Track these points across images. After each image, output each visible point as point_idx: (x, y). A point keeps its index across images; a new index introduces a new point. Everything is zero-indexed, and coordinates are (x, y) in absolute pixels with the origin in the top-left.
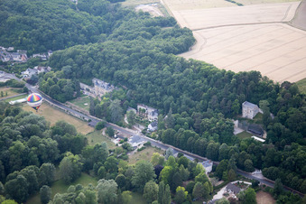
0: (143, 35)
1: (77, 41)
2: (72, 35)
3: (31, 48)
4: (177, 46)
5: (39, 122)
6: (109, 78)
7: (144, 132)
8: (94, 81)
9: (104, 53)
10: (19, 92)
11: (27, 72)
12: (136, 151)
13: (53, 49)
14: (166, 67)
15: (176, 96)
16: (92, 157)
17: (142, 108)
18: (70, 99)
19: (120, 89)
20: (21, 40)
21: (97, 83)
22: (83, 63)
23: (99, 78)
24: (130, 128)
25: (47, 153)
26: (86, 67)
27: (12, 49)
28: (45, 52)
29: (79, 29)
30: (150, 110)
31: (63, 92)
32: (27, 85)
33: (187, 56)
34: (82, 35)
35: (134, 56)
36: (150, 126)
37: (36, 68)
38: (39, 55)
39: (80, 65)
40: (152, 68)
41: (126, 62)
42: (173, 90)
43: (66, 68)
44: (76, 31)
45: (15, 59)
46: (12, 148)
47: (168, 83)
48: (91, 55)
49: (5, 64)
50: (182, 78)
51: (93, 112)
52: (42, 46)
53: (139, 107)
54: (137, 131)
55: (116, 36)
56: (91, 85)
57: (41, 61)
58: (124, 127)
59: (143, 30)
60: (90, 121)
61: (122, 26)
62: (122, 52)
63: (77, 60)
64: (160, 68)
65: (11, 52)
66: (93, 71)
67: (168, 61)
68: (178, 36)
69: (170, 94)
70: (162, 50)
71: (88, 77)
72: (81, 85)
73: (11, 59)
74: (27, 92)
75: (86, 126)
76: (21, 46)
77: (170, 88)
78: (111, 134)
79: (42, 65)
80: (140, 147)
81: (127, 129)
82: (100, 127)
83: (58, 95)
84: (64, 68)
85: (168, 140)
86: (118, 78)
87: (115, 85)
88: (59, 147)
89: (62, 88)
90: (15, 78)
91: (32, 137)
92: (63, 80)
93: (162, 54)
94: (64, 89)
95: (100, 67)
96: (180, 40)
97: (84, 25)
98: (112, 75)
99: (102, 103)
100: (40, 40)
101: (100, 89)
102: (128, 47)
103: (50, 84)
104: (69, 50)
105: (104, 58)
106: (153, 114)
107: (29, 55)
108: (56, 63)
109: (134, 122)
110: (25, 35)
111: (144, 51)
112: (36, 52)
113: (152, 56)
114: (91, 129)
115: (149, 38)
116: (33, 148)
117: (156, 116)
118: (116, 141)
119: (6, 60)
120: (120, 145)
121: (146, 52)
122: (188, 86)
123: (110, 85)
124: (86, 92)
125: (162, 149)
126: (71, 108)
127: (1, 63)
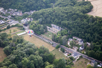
0: (70, 5)
1: (42, 7)
3: (24, 10)
4: (87, 9)
6: (59, 24)
7: (78, 50)
9: (56, 13)
10: (21, 29)
11: (23, 20)
12: (76, 60)
13: (33, 10)
14: (85, 20)
15: (92, 34)
17: (75, 38)
18: (43, 33)
20: (20, 6)
21: (54, 27)
22: (47, 17)
24: (72, 48)
26: (49, 19)
27: (16, 10)
28: (29, 11)
30: (80, 40)
31: (40, 30)
32: (24, 27)
34: (44, 4)
35: (70, 15)
36: (81, 48)
37: (27, 18)
38: (27, 13)
39: (46, 18)
40: (79, 20)
41: (66, 17)
42: (90, 31)
43: (40, 20)
45: (18, 14)
46: (23, 61)
47: (87, 28)
48: (50, 14)
49: (14, 16)
50: (94, 25)
51: (54, 40)
52: (28, 9)
53: (73, 38)
54: (75, 50)
55: (58, 5)
56: (51, 27)
57: (28, 15)
58: (69, 48)
59: (70, 2)
62: (63, 13)
63: (44, 16)
64: (82, 20)
65: (16, 11)
66: (52, 21)
68: (86, 5)
69: (88, 33)
70: (81, 12)
71: (49, 23)
72: (47, 27)
73: (16, 14)
74: (24, 29)
76: (20, 9)
77: (88, 30)
79: (29, 17)
80: (78, 58)
82: (58, 48)
83: (38, 32)
86: (63, 24)
88: (43, 60)
89: (39, 28)
90: (18, 23)
91: (31, 55)
92: (39, 25)
93: (82, 14)
95: (54, 19)
98: (60, 23)
99: (58, 37)
100: (27, 7)
103: (34, 27)
105: (56, 15)
106: (81, 42)
107: (23, 13)
109: (73, 45)
110: (21, 5)
111: (73, 12)
112: (26, 11)
113: (77, 14)
114: (54, 48)
115: (73, 6)
118: (66, 55)
119: (14, 15)
120: (68, 57)
121: (75, 13)
122: (97, 29)
123: (59, 27)
124: (49, 30)
125: (88, 59)
126: (43, 37)
127: (12, 16)
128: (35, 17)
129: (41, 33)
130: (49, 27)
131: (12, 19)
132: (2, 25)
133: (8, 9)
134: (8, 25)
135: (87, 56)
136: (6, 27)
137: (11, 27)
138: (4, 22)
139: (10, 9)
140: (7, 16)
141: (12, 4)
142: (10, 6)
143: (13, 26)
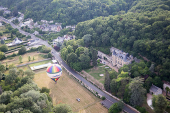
2: (98, 11)
3: (65, 21)
6: (128, 48)
8: (112, 50)
9: (124, 22)
10: (45, 57)
11: (57, 40)
18: (86, 67)
19: (141, 62)
20: (59, 15)
21: (115, 53)
23: (117, 47)
26: (105, 36)
27: (52, 22)
29: (104, 7)
37: (65, 36)
38: (70, 27)
41: (148, 31)
43: (87, 37)
44: (101, 8)
45: (52, 29)
48: (111, 25)
49: (44, 33)
51: (108, 88)
52: (74, 20)
53: (165, 86)
57: (71, 30)
60: (104, 99)
63: (97, 29)
65: (51, 24)
66: (112, 40)
71: (106, 46)
72: (100, 53)
73: (50, 29)
74: (50, 57)
76: (59, 19)
79: (69, 34)
86: (138, 48)
87: (134, 56)
92: (81, 48)
95: (118, 36)
97: (108, 4)
98: (131, 45)
99: (119, 79)
101: (118, 60)
104: (92, 21)
107: (63, 26)
110: (62, 12)
112: (69, 24)
123: (128, 56)
124: (103, 61)
126: (85, 78)
127: (41, 33)
129: (82, 66)
130: (104, 55)
131: (38, 37)
133: (40, 21)
137: (29, 52)
139: (43, 21)
140: (32, 33)
141: (48, 11)
142: (44, 16)
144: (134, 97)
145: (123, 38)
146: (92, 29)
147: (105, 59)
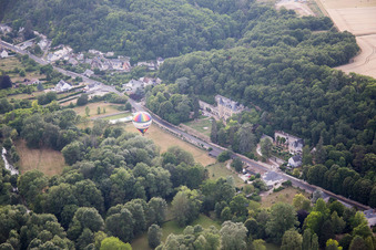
0: (285, 41)
1: (195, 47)
2: (189, 38)
3: (135, 54)
4: (333, 56)
5: (147, 146)
6: (238, 95)
7: (282, 168)
8: (218, 98)
9: (233, 62)
10: (120, 109)
11: (130, 85)
12: (271, 191)
13: (163, 56)
14: (317, 84)
15: (329, 122)
16: (213, 194)
17: (281, 136)
18: (185, 120)
19: (253, 110)
20: (124, 43)
21: (222, 102)
22: (204, 75)
23: (224, 95)
24: (264, 161)
25: (157, 185)
26: (208, 80)
27: (112, 54)
28: (154, 59)
29: (199, 30)
30: (292, 140)
31: (177, 111)
32: (130, 101)
33: (347, 70)
34: (203, 39)
35: (273, 67)
36: (291, 161)
37: (142, 79)
38: (145, 63)
39: (200, 77)
40: (298, 83)
41: (262, 74)
42: (324, 114)
43: (182, 81)
44: (194, 33)
45: (115, 67)
46: (114, 176)
47: (319, 105)
48: (215, 65)
49: (103, 73)
50: (338, 97)
51: (215, 139)
52: (151, 52)
53: (277, 135)
54: (274, 166)
55: (249, 41)
56: (214, 103)
57: (148, 70)
58: (256, 159)
59: (286, 33)
60: (211, 150)
61: (257, 28)
62: (256, 61)
63: (196, 71)
64: (308, 84)
65: (111, 58)
66: (217, 85)
67: (319, 75)
68: (335, 42)
69: (321, 119)
70: (313, 60)
71: (209, 93)
72: (201, 103)
73: (110, 66)
74: (129, 109)
75: (205, 155)
76: (124, 51)
77: (322, 111)
78: (238, 168)
79: (149, 76)
80: (277, 187)
81: (259, 163)
82: (223, 159)
83: (170, 115)
84: (178, 81)
85: (316, 179)
86: (250, 95)
87: (245, 105)
88: (172, 179)
89: (175, 105)
90: (115, 91)
91: (138, 164)
92: (177, 95)
93: (312, 65)
94: (178, 108)
95: (226, 81)
96: (337, 48)
97: (206, 25)
98: (242, 91)
99: (228, 127)
100: (149, 45)
101: (225, 110)
102: (265, 55)
103: (160, 100)
104: (186, 58)
105: (232, 69)
106: (296, 145)
107: (132, 63)
108: (168, 74)
109: (269, 154)
110: (129, 37)
111: (287, 60)
112: (143, 59)
113: (297, 67)
114: (212, 161)
115: (295, 45)
116: (140, 178)
117: (300, 148)
118: (244, 178)
119: (104, 68)
120: (249, 182)
121: (290, 63)
122: (347, 109)
123: (238, 105)
124: (206, 113)
125: (307, 191)
126: (186, 132)
127: (97, 72)
128: (167, 75)
129: (180, 118)
130: (206, 106)
131: (95, 79)
132: (64, 95)
133: (87, 51)
134: (80, 95)
135: (305, 183)
136: (75, 101)
137: (91, 101)
138: (70, 88)
139: (93, 52)
140: (81, 72)
141: (101, 34)
142: (94, 42)
143: (96, 99)
144: (243, 144)
145: (232, 83)
146: (188, 70)
147: (209, 110)
